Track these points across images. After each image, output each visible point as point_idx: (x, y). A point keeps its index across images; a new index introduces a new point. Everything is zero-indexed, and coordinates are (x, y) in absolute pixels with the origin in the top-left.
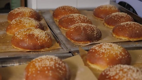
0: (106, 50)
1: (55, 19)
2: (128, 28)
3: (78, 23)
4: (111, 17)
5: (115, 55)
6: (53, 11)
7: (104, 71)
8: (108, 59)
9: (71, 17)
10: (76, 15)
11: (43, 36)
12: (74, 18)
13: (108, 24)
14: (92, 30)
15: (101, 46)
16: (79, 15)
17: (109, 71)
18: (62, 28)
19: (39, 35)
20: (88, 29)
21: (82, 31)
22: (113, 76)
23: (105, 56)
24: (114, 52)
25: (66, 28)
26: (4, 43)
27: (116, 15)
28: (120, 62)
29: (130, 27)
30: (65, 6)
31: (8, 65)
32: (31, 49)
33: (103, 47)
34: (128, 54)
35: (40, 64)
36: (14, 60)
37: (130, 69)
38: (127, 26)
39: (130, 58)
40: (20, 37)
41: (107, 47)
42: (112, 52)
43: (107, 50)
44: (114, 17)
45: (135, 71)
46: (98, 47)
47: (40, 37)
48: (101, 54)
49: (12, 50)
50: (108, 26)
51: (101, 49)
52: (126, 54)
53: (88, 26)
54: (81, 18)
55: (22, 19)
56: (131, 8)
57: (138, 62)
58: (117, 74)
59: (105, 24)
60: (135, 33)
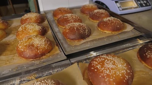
1: (55, 18)
2: (111, 23)
3: (71, 22)
4: (95, 14)
6: (53, 11)
8: (115, 84)
9: (66, 17)
10: (69, 15)
11: (43, 45)
12: (68, 18)
13: (93, 19)
14: (84, 29)
16: (72, 15)
18: (60, 26)
19: (38, 44)
20: (80, 29)
21: (76, 31)
23: (111, 80)
24: (120, 73)
25: (63, 26)
26: (12, 50)
27: (98, 12)
29: (112, 22)
30: (61, 8)
32: (32, 58)
33: (105, 66)
38: (109, 22)
40: (22, 48)
42: (118, 73)
43: (111, 71)
44: (97, 14)
46: (100, 65)
47: (40, 46)
48: (106, 77)
50: (93, 21)
51: (104, 69)
53: (80, 26)
54: (73, 18)
55: (27, 26)
56: (104, 5)
59: (90, 19)
60: (117, 28)
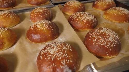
0: (72, 5)
5: (77, 7)
7: (71, 16)
15: (70, 2)
17: (73, 16)
22: (76, 19)
23: (72, 8)
28: (80, 10)
31: (25, 13)
32: (36, 5)
33: (71, 3)
34: (84, 6)
35: (36, 11)
36: (27, 10)
37: (85, 14)
39: (85, 8)
41: (73, 3)
42: (75, 5)
45: (88, 15)
46: (68, 3)
48: (69, 7)
49: (27, 6)
52: (82, 6)
57: (89, 10)
58: (77, 17)
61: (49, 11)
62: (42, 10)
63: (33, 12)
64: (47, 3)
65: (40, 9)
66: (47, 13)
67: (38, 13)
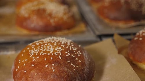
35: (37, 51)
61: (82, 55)
62: (59, 49)
63: (27, 52)
64: (77, 29)
65: (52, 44)
66: (73, 60)
67: (42, 57)
